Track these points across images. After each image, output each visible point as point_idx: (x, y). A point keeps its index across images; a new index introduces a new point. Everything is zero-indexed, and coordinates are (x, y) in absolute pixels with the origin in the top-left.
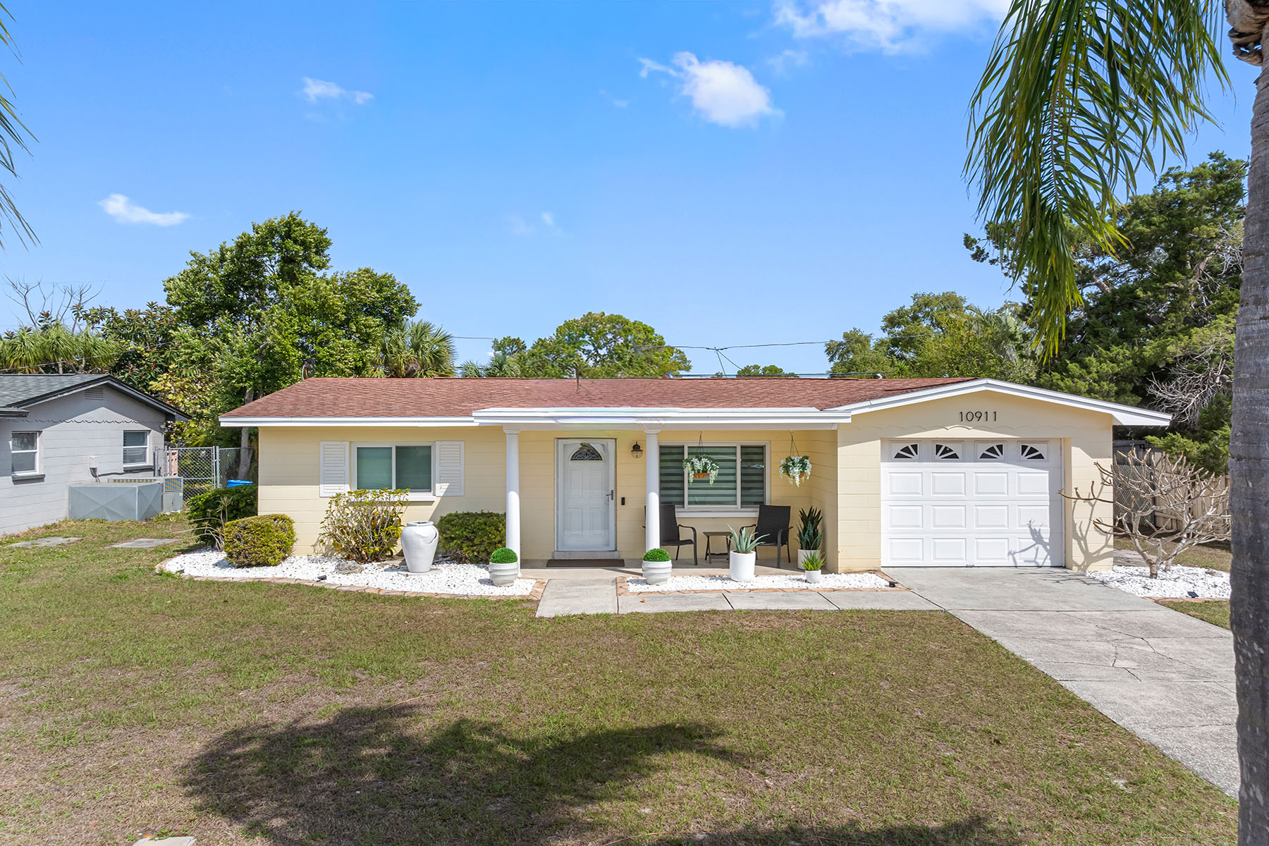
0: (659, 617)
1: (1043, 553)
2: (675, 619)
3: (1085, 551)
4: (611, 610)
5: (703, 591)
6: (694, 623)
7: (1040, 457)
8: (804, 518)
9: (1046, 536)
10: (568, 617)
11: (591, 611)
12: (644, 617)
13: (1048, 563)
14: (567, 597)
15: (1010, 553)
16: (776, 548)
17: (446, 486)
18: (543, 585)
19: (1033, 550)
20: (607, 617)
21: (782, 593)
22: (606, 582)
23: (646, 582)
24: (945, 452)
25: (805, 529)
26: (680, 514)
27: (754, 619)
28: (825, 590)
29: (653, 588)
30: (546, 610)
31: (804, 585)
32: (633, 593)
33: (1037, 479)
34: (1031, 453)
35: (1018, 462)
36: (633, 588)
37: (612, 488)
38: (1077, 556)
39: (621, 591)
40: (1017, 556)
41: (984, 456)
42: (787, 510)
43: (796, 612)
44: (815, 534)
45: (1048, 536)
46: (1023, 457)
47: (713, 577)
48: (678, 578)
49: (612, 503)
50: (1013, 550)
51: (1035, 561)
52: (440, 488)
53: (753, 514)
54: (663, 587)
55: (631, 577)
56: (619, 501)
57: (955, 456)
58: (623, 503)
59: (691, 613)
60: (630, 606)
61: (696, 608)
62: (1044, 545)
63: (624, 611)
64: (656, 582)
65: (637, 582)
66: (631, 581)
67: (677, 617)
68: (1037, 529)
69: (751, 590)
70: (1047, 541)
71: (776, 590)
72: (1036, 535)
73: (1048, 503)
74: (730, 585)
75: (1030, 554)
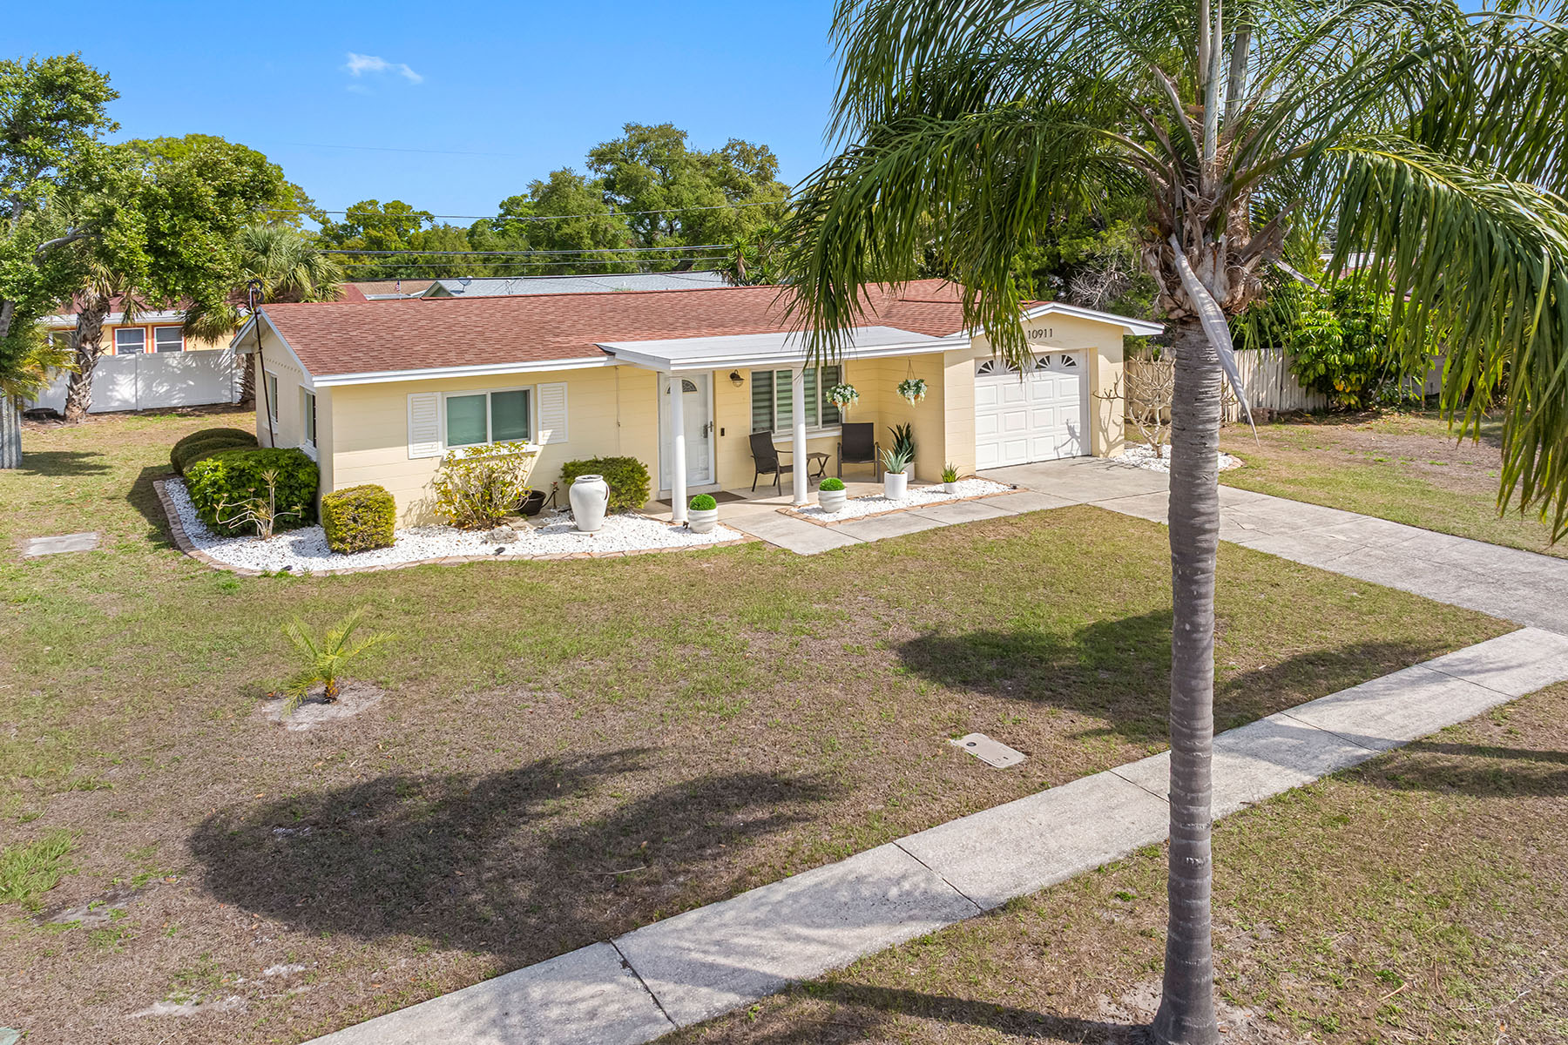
1: (1076, 445)
3: (1107, 441)
7: (1073, 364)
9: (1078, 430)
13: (1080, 454)
15: (1055, 448)
17: (548, 433)
18: (729, 526)
19: (1069, 443)
26: (777, 440)
33: (1070, 383)
34: (1068, 361)
35: (1060, 370)
37: (711, 419)
38: (1103, 447)
40: (1059, 450)
41: (1038, 367)
46: (1063, 366)
49: (711, 434)
50: (1056, 445)
51: (1071, 453)
52: (544, 436)
56: (719, 432)
58: (723, 434)
60: (862, 535)
62: (1077, 438)
68: (1072, 425)
70: (1078, 435)
72: (1071, 430)
73: (1079, 403)
75: (1067, 448)
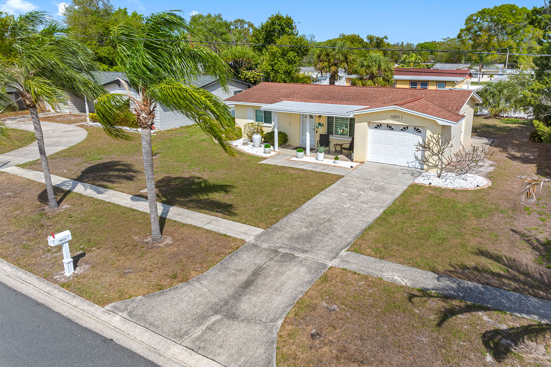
1: (418, 164)
7: (420, 132)
9: (419, 159)
11: (269, 163)
13: (419, 167)
14: (275, 159)
15: (407, 162)
18: (278, 154)
19: (415, 162)
24: (390, 127)
28: (333, 166)
30: (263, 161)
34: (417, 130)
35: (413, 133)
36: (293, 158)
40: (409, 164)
41: (402, 130)
46: (415, 131)
48: (308, 157)
51: (415, 166)
52: (273, 123)
53: (350, 140)
57: (393, 129)
58: (317, 132)
62: (419, 162)
64: (299, 158)
68: (417, 156)
72: (416, 158)
74: (314, 161)
75: (414, 164)
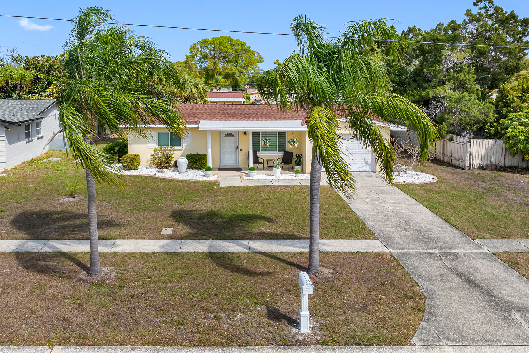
0: (253, 187)
1: (368, 168)
2: (257, 188)
4: (240, 185)
5: (265, 179)
6: (263, 189)
8: (297, 156)
10: (229, 187)
11: (235, 185)
12: (249, 187)
13: (370, 171)
14: (227, 181)
16: (288, 165)
17: (186, 145)
18: (220, 177)
19: (365, 167)
20: (239, 187)
21: (287, 180)
22: (237, 176)
23: (249, 176)
25: (297, 160)
26: (259, 154)
27: (278, 188)
28: (300, 179)
29: (251, 178)
30: (223, 184)
31: (294, 178)
32: (246, 180)
36: (246, 178)
37: (238, 146)
38: (378, 169)
39: (242, 179)
40: (360, 169)
41: (351, 139)
42: (292, 153)
43: (290, 186)
44: (300, 161)
45: (370, 163)
47: (268, 175)
48: (258, 175)
49: (237, 150)
50: (359, 167)
51: (366, 170)
52: (184, 145)
53: (281, 154)
54: (254, 178)
55: (244, 175)
56: (240, 150)
57: (342, 138)
59: (262, 186)
60: (245, 184)
61: (263, 185)
62: (369, 165)
63: (244, 185)
64: (252, 177)
65: (246, 176)
66: (245, 176)
67: (258, 187)
68: (367, 160)
69: (279, 179)
71: (286, 179)
72: (366, 163)
73: (370, 153)
74: (273, 178)
